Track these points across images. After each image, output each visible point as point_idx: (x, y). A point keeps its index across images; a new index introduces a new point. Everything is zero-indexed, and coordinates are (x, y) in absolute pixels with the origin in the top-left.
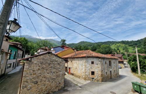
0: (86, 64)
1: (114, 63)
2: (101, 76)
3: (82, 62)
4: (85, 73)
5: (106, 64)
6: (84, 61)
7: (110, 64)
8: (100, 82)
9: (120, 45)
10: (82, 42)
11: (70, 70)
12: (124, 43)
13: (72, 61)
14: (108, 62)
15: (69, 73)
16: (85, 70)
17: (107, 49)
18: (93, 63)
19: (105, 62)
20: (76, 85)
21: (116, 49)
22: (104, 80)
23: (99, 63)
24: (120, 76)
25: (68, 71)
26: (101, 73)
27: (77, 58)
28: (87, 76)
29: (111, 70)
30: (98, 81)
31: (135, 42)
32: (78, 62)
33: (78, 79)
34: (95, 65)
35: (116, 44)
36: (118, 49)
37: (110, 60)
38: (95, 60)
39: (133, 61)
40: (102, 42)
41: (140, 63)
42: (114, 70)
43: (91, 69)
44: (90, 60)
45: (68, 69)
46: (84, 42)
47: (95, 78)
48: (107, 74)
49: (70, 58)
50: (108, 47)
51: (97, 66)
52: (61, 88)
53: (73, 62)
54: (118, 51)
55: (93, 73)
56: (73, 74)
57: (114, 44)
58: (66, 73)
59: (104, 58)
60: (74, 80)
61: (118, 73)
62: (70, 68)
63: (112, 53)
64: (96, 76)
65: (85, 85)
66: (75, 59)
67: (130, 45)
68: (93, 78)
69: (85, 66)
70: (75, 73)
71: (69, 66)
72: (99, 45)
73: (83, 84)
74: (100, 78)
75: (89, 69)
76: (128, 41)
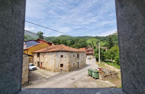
0: (56, 57)
1: (82, 56)
2: (68, 67)
3: (52, 56)
4: (55, 66)
5: (74, 56)
6: (54, 55)
7: (78, 57)
8: (68, 72)
9: (94, 40)
10: (62, 36)
11: (42, 65)
12: (97, 38)
13: (43, 56)
14: (76, 55)
15: (41, 68)
16: (55, 63)
17: (83, 43)
18: (62, 56)
19: (74, 55)
20: (44, 78)
21: (91, 43)
22: (71, 70)
23: (68, 56)
24: (86, 65)
25: (40, 65)
26: (68, 64)
27: (48, 52)
28: (57, 68)
29: (78, 61)
30: (66, 71)
31: (105, 38)
32: (49, 56)
33: (48, 73)
34: (64, 58)
35: (91, 39)
36: (93, 43)
37: (79, 53)
38: (64, 54)
39: (97, 53)
40: (81, 37)
41: (101, 54)
42: (81, 61)
43: (60, 62)
44: (60, 54)
45: (40, 63)
46: (64, 35)
47: (63, 70)
48: (75, 65)
49: (42, 52)
50: (84, 41)
51: (65, 59)
52: (24, 83)
53: (45, 56)
54: (93, 45)
55: (62, 65)
56: (44, 68)
57: (90, 39)
58: (38, 68)
59: (72, 52)
60: (44, 74)
61: (85, 63)
62: (42, 63)
63: (87, 47)
64: (64, 68)
65: (53, 76)
66: (47, 53)
67: (101, 40)
68: (61, 70)
69: (55, 59)
70: (46, 67)
71: (41, 61)
72: (78, 39)
73: (51, 76)
74: (67, 69)
75: (59, 62)
76: (100, 37)
